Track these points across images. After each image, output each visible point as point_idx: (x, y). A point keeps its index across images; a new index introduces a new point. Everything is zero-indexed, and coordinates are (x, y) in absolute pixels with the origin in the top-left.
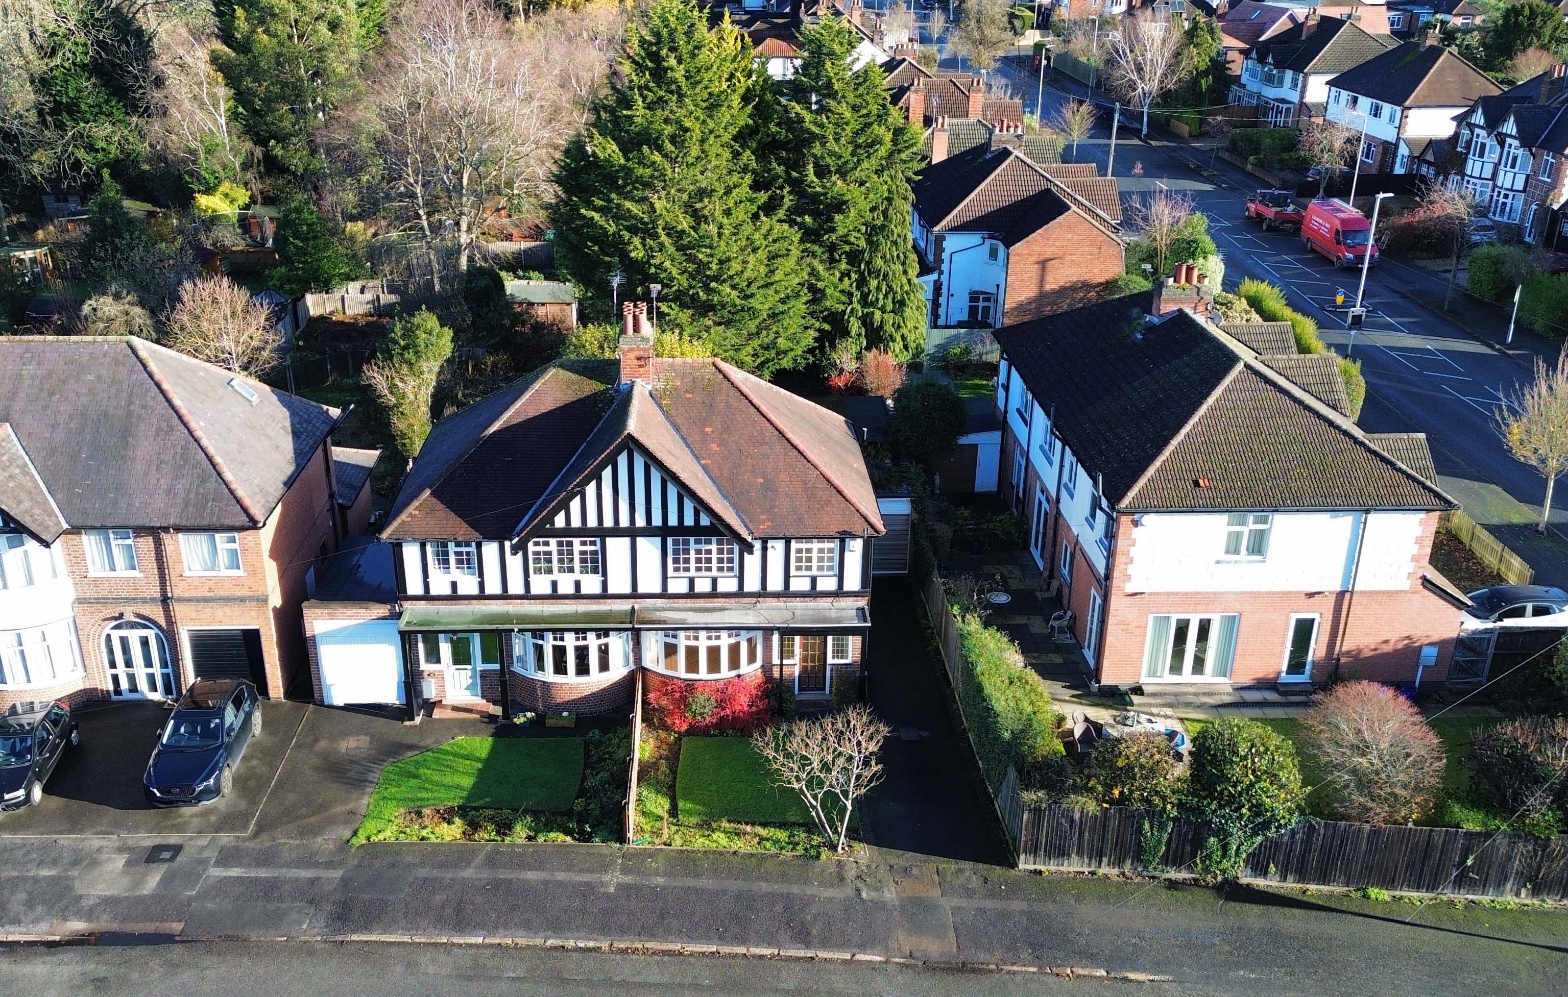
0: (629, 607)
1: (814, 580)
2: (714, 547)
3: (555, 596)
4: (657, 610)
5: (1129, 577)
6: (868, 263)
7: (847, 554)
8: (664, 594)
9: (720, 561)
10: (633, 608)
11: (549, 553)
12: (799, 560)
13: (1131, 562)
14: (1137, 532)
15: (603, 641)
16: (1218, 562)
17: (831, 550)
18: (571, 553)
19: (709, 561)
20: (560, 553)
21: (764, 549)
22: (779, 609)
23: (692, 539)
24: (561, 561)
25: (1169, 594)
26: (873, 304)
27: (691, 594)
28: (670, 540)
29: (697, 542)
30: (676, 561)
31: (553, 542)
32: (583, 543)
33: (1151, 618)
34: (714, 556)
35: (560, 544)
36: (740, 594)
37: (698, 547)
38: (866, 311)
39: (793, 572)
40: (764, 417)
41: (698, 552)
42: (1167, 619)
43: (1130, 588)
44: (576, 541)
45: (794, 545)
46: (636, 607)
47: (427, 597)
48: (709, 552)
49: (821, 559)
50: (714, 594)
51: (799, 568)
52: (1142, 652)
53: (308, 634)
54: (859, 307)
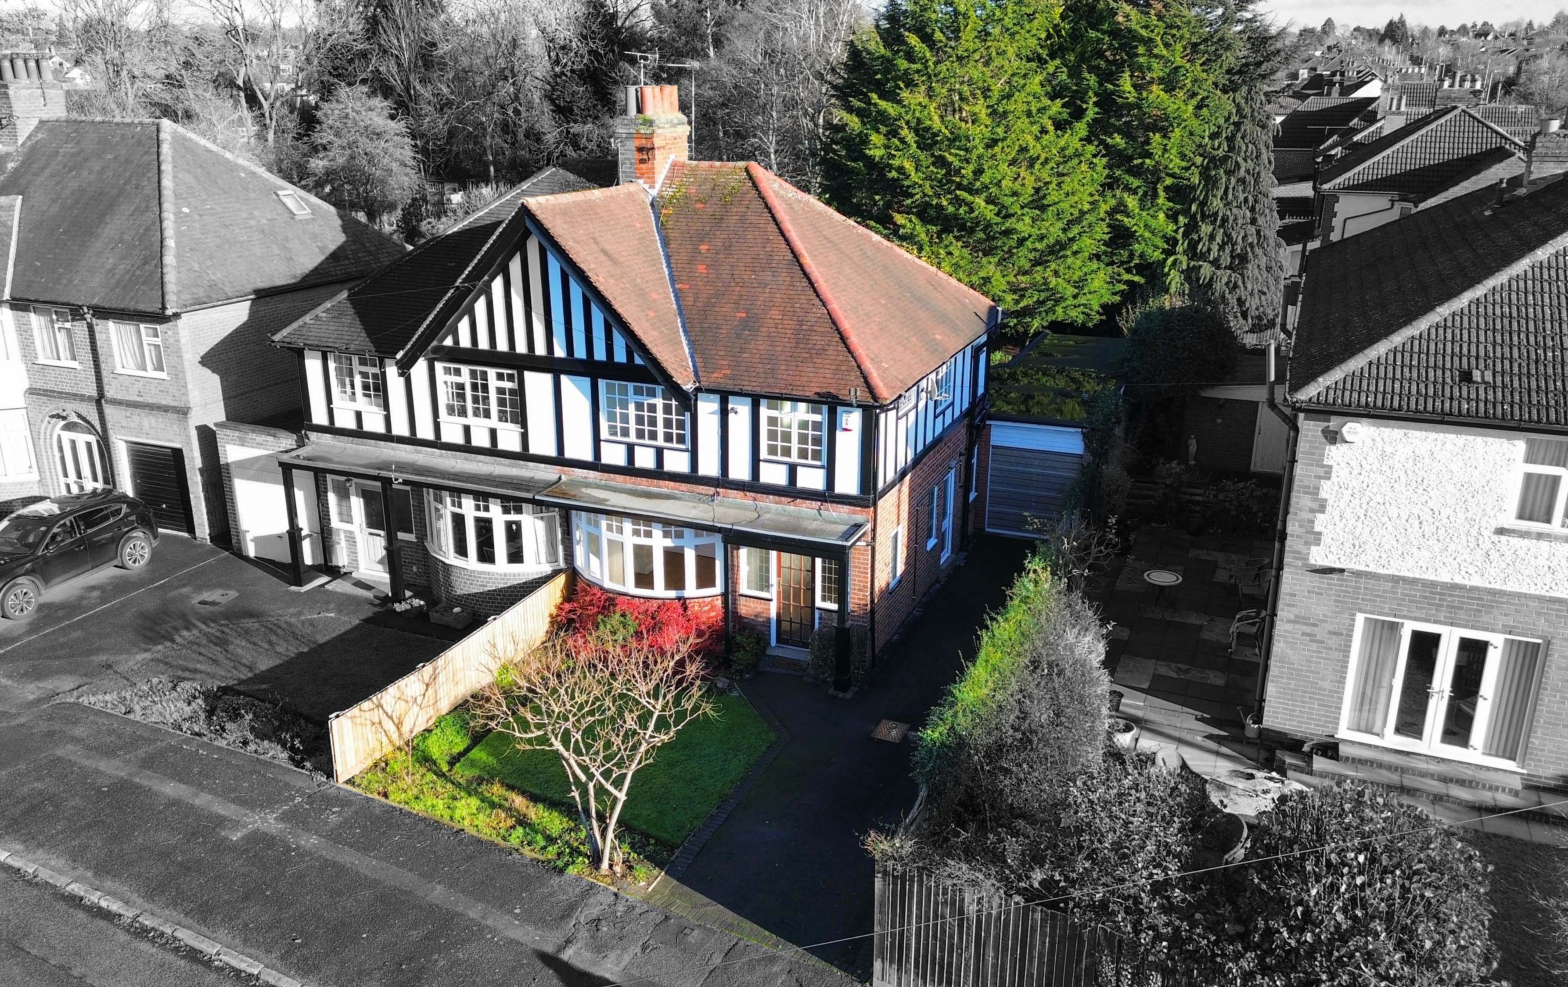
0: (555, 477)
1: (792, 470)
2: (659, 402)
3: (468, 448)
4: (588, 485)
5: (1317, 538)
6: (1203, 204)
7: (839, 435)
8: (596, 465)
9: (668, 423)
10: (560, 478)
11: (461, 386)
12: (772, 435)
13: (1322, 509)
14: (1334, 454)
15: (513, 517)
16: (1501, 531)
17: (817, 426)
18: (485, 388)
19: (653, 422)
20: (474, 387)
21: (724, 413)
22: (745, 508)
23: (631, 386)
24: (475, 400)
25: (1396, 580)
26: (1203, 257)
27: (630, 470)
28: (602, 383)
29: (638, 392)
30: (611, 417)
31: (465, 370)
32: (500, 377)
33: (1360, 619)
34: (660, 416)
35: (473, 374)
36: (692, 478)
37: (639, 398)
38: (1192, 263)
39: (764, 454)
40: (783, 235)
41: (639, 406)
42: (1394, 628)
43: (1318, 557)
44: (492, 373)
45: (765, 412)
46: (564, 478)
47: (331, 429)
48: (652, 408)
49: (803, 439)
50: (658, 473)
51: (772, 450)
52: (1342, 680)
53: (222, 461)
54: (1184, 259)
